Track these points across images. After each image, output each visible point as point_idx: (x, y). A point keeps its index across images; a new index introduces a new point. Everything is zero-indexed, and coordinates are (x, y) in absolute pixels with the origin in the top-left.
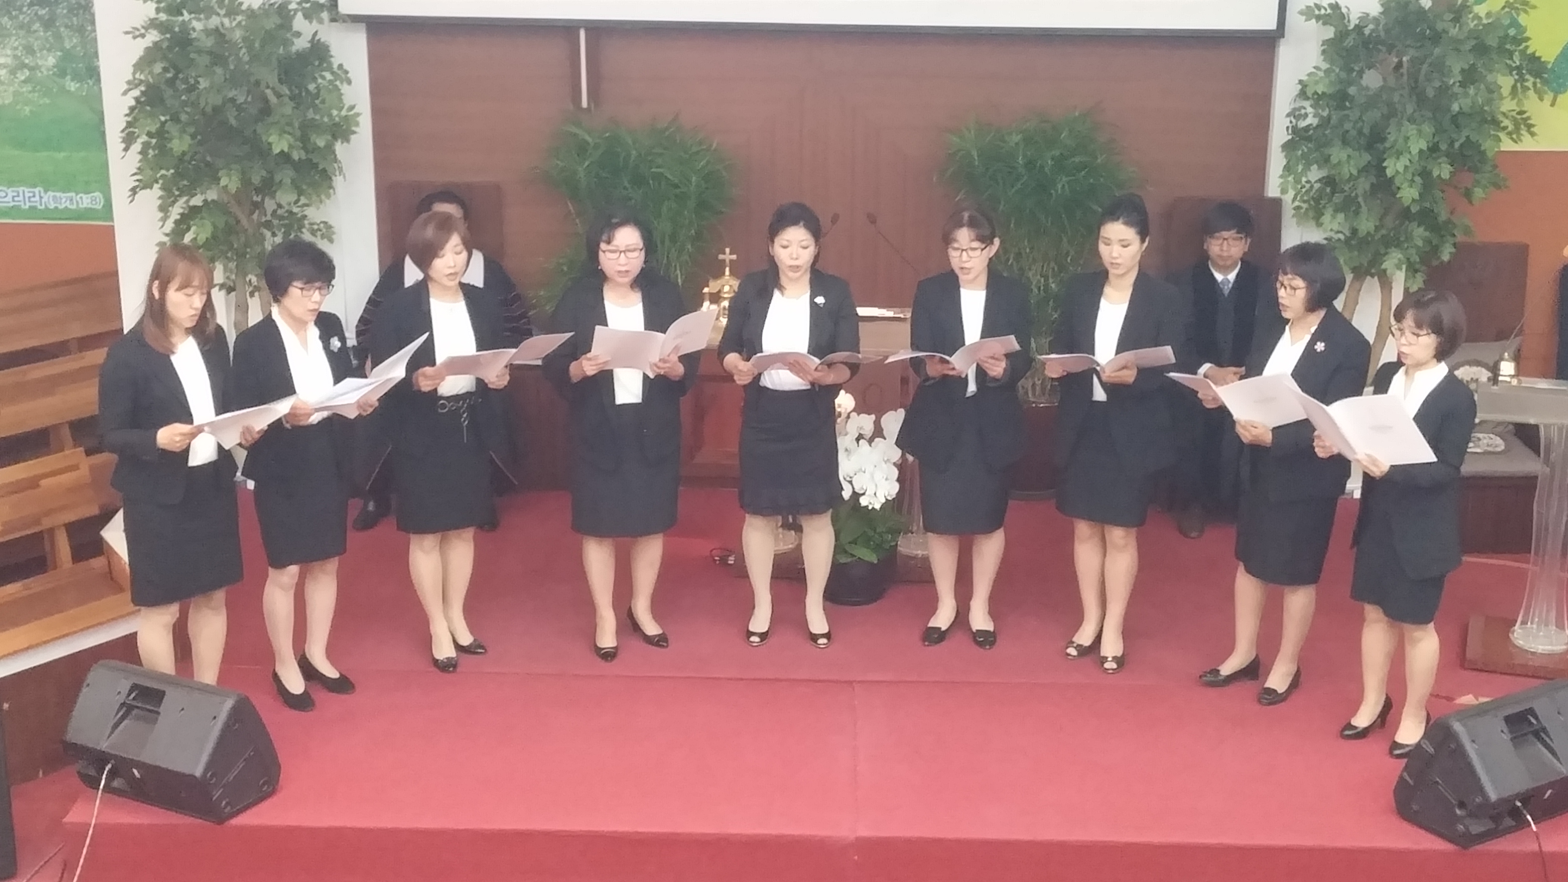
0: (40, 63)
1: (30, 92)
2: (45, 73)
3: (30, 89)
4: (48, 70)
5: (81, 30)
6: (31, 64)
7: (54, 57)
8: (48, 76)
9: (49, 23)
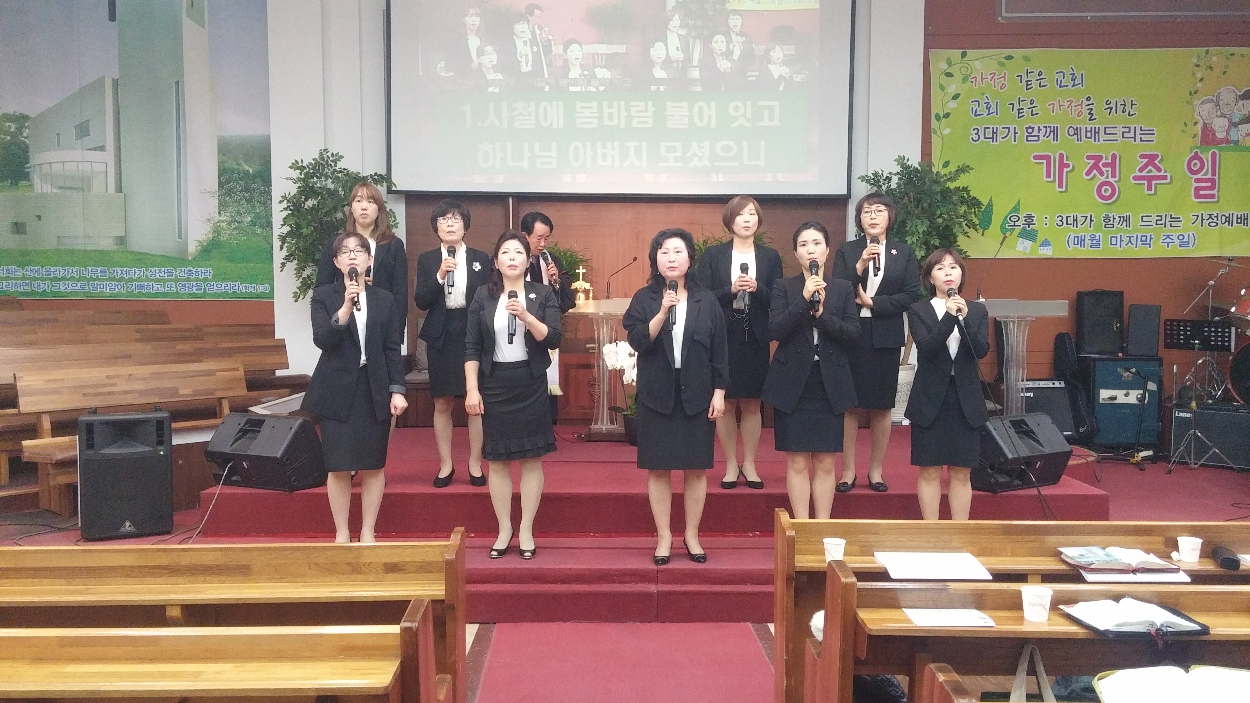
0: (243, 220)
1: (238, 234)
2: (246, 224)
3: (237, 232)
4: (247, 223)
5: (265, 204)
6: (240, 220)
7: (251, 217)
8: (247, 226)
9: (249, 201)
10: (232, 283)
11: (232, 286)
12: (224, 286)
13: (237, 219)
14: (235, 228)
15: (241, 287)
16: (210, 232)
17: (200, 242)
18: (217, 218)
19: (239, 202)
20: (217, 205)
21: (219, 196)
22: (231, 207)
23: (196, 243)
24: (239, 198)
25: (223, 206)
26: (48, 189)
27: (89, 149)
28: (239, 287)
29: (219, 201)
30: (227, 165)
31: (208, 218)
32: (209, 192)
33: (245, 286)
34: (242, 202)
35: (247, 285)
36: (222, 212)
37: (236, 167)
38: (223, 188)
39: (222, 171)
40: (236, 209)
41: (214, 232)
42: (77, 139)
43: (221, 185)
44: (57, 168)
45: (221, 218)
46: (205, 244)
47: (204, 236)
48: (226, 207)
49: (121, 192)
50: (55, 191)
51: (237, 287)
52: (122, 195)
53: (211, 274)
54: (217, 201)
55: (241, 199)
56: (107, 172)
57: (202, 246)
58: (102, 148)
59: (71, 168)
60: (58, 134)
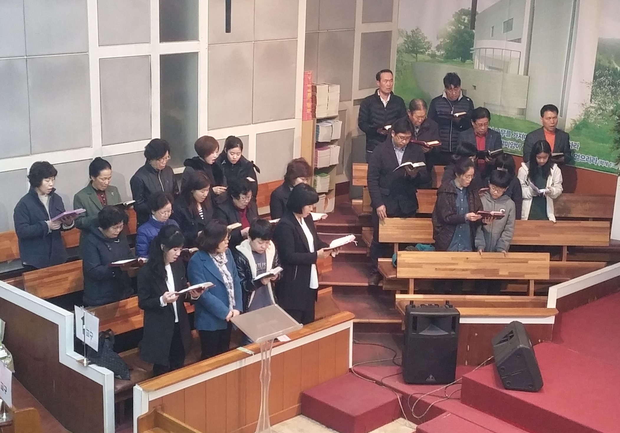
0: (607, 108)
1: (601, 119)
2: (608, 112)
3: (601, 117)
4: (610, 111)
6: (604, 108)
7: (613, 106)
8: (609, 114)
9: (614, 93)
10: (592, 157)
11: (592, 159)
12: (586, 157)
13: (602, 107)
14: (599, 115)
15: (598, 162)
16: (583, 114)
17: (574, 120)
18: (589, 104)
19: (606, 94)
20: (590, 93)
21: (592, 87)
22: (600, 97)
23: (571, 122)
24: (606, 90)
25: (594, 95)
26: (482, 67)
27: (512, 41)
28: (596, 161)
29: (592, 91)
30: (601, 63)
31: (583, 103)
32: (586, 83)
33: (601, 161)
34: (608, 94)
35: (602, 161)
36: (593, 100)
37: (608, 65)
38: (596, 80)
39: (598, 67)
40: (603, 99)
41: (585, 114)
42: (504, 32)
43: (595, 78)
44: (489, 52)
45: (592, 105)
46: (578, 123)
47: (578, 116)
48: (596, 96)
49: (527, 75)
50: (487, 69)
51: (595, 161)
52: (528, 77)
53: (579, 147)
54: (591, 91)
55: (608, 90)
56: (520, 59)
57: (576, 124)
58: (519, 41)
59: (498, 53)
60: (493, 27)
